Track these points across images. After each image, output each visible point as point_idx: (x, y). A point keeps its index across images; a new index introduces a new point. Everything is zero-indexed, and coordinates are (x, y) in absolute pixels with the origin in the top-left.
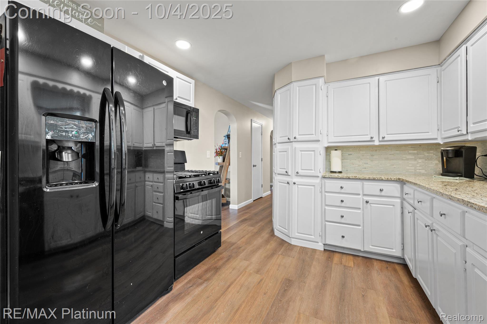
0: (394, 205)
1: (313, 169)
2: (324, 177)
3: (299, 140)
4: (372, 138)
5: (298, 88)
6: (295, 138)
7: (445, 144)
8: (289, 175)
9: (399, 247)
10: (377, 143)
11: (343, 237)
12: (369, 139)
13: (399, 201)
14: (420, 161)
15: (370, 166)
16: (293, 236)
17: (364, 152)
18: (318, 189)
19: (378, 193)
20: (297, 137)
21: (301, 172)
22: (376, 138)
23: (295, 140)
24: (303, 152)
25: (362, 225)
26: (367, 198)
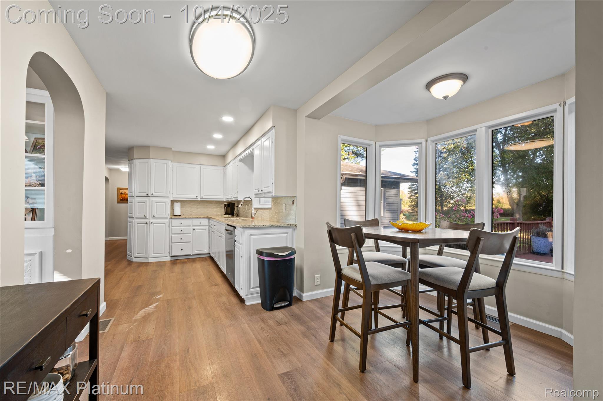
0: (205, 229)
1: (164, 213)
2: (171, 218)
3: (155, 195)
4: (197, 197)
5: (154, 163)
6: (152, 194)
7: (226, 201)
8: (147, 218)
9: (208, 248)
10: (199, 199)
11: (182, 249)
12: (196, 197)
13: (207, 227)
14: (219, 209)
15: (196, 212)
16: (150, 257)
17: (193, 204)
18: (167, 225)
19: (199, 224)
20: (154, 193)
21: (156, 216)
22: (199, 197)
23: (152, 196)
24: (157, 203)
25: (191, 241)
26: (194, 228)
